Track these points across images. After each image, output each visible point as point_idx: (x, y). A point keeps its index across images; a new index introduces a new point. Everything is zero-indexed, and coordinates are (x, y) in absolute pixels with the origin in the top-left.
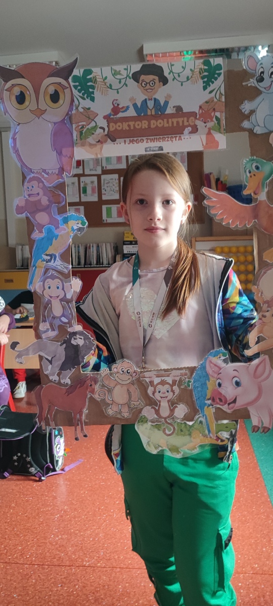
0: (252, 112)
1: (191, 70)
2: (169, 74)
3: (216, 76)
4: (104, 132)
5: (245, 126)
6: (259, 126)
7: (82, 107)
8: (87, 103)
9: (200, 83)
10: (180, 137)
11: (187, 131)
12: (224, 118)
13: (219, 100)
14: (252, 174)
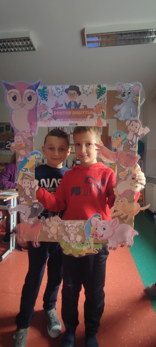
1: (92, 89)
2: (82, 90)
3: (103, 92)
4: (51, 115)
5: (115, 116)
6: (121, 117)
7: (42, 103)
8: (44, 102)
9: (96, 96)
10: (85, 119)
11: (89, 117)
12: (106, 112)
13: (104, 104)
14: (117, 138)
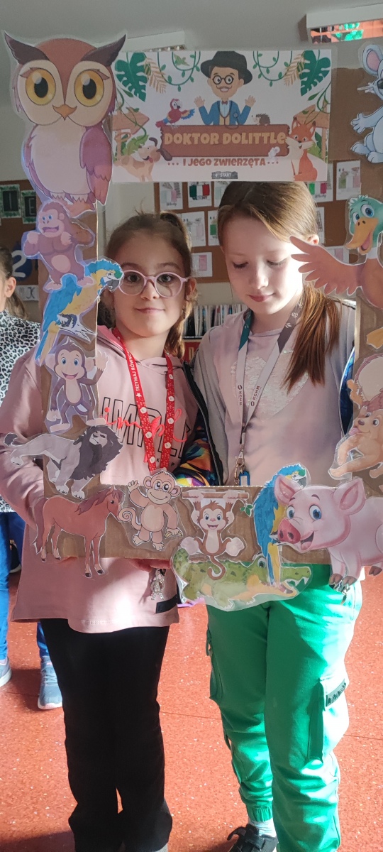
0: (368, 131)
1: (286, 64)
2: (254, 67)
3: (321, 75)
5: (357, 151)
6: (376, 151)
7: (128, 107)
8: (134, 102)
9: (298, 84)
10: (263, 160)
11: (273, 152)
12: (327, 137)
13: (322, 111)
14: (360, 221)
